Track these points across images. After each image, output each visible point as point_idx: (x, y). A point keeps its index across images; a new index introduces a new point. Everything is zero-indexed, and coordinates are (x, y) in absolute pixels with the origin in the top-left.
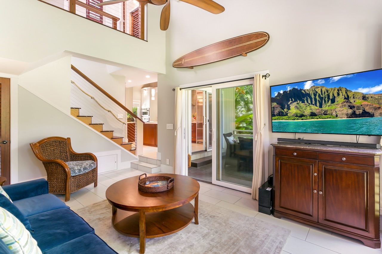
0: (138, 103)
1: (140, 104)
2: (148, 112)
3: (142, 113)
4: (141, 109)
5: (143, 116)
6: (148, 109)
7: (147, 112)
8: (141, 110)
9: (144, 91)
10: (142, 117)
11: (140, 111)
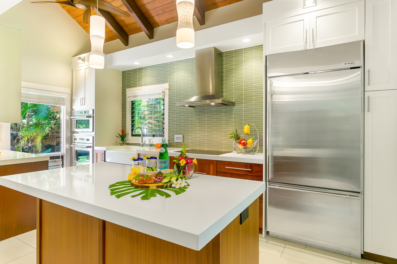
0: (62, 96)
1: (67, 97)
2: (91, 119)
3: (74, 123)
4: (71, 113)
5: (76, 130)
6: (91, 113)
7: (89, 121)
8: (71, 116)
9: (80, 61)
10: (74, 132)
11: (68, 118)
